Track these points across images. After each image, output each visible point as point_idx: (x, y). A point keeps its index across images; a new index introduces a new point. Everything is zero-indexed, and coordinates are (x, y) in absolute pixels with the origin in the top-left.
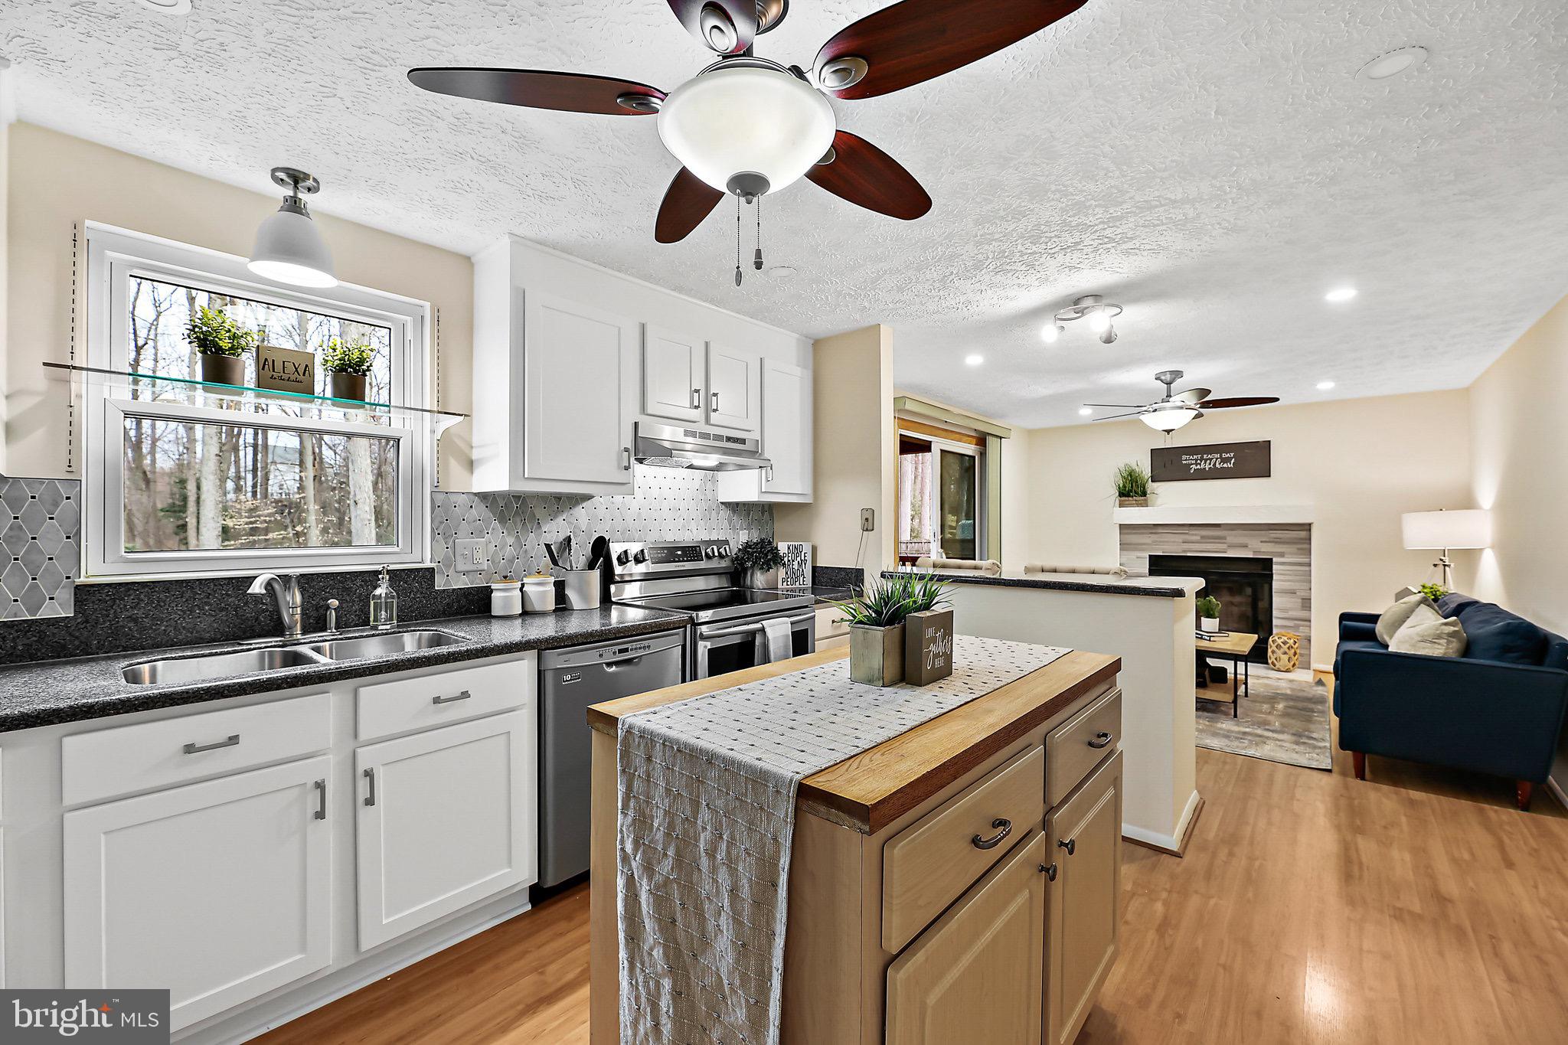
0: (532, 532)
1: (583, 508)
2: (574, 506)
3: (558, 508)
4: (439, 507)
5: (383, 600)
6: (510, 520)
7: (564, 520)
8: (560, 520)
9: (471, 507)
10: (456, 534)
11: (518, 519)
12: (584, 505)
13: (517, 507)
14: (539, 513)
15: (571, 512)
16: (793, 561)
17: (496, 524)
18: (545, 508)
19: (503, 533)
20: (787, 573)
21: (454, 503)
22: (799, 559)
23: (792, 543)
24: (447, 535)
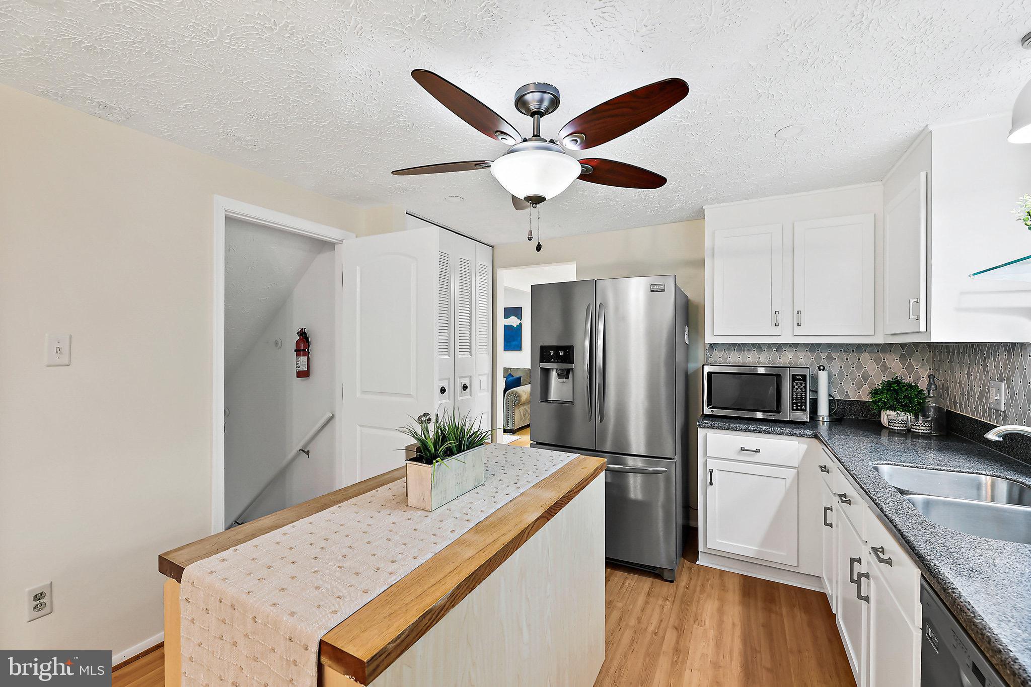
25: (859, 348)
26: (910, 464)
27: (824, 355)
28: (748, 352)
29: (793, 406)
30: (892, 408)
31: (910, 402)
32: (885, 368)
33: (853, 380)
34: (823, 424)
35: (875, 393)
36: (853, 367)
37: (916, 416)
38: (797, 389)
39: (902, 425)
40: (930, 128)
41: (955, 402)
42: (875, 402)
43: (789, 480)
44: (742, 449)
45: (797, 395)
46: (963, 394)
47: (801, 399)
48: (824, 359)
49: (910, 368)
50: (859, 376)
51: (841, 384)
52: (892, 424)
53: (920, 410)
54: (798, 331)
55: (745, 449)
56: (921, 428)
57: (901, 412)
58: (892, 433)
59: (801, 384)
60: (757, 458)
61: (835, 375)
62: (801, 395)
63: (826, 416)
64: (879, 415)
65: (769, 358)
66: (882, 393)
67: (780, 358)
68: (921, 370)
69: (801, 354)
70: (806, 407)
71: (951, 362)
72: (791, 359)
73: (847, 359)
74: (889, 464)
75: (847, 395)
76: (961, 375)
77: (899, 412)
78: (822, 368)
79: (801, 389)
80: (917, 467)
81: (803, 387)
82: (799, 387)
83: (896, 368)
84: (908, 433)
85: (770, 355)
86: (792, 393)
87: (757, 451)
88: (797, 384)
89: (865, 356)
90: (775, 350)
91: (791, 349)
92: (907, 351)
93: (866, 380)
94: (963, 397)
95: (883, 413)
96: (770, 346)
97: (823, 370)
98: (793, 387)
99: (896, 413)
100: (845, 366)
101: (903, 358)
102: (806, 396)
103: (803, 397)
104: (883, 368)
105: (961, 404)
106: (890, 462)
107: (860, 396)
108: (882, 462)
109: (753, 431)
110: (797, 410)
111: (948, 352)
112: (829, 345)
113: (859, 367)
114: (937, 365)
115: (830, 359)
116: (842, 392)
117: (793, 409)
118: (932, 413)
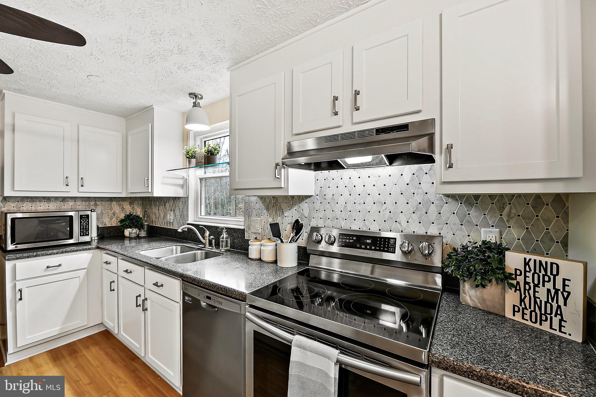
0: (279, 216)
1: (306, 203)
2: (301, 202)
3: (293, 203)
4: (247, 203)
5: (225, 239)
6: (271, 209)
7: (296, 210)
8: (293, 210)
9: (257, 203)
10: (251, 215)
11: (274, 209)
12: (307, 201)
13: (274, 203)
14: (284, 206)
15: (300, 205)
16: (536, 286)
17: (265, 211)
18: (286, 203)
19: (267, 216)
20: (522, 301)
21: (252, 201)
22: (549, 286)
23: (533, 257)
24: (249, 215)
25: (111, 199)
26: (150, 249)
27: (92, 203)
28: (39, 203)
29: (80, 234)
30: (131, 227)
31: (138, 223)
32: (123, 209)
33: (108, 216)
34: (95, 241)
35: (122, 221)
36: (108, 209)
37: (139, 229)
38: (83, 223)
39: (134, 234)
40: (154, 106)
41: (152, 221)
42: (122, 226)
43: (82, 278)
44: (48, 267)
45: (83, 227)
46: (156, 218)
47: (86, 228)
48: (92, 205)
49: (133, 208)
50: (111, 213)
51: (102, 218)
52: (131, 235)
53: (140, 227)
54: (81, 189)
55: (50, 266)
56: (143, 234)
57: (134, 228)
58: (130, 238)
59: (86, 220)
60: (60, 270)
61: (99, 214)
62: (86, 227)
63: (96, 237)
64: (124, 231)
65: (56, 206)
66: (126, 221)
67: (64, 206)
68: (138, 209)
69: (79, 203)
70: (89, 233)
71: (151, 205)
72: (72, 206)
73: (105, 205)
74: (143, 251)
75: (105, 224)
76: (155, 210)
77: (133, 229)
78: (93, 210)
79: (86, 223)
80: (153, 249)
81: (87, 221)
82: (84, 222)
83: (128, 209)
84: (138, 237)
85: (57, 204)
86: (80, 226)
87: (60, 265)
88: (83, 220)
89: (114, 203)
90: (60, 201)
91: (72, 200)
92: (132, 200)
93: (114, 215)
94: (156, 219)
95: (126, 230)
96: (56, 198)
97: (94, 212)
98: (81, 222)
99: (132, 229)
100: (104, 209)
101: (131, 204)
102: (89, 227)
103: (87, 227)
104: (122, 209)
105: (155, 222)
106: (143, 250)
107: (111, 224)
108: (140, 250)
109: (57, 253)
110: (83, 235)
111: (149, 201)
112: (95, 198)
113: (111, 209)
114: (144, 207)
115: (96, 205)
116: (102, 222)
117: (81, 235)
118: (146, 227)
